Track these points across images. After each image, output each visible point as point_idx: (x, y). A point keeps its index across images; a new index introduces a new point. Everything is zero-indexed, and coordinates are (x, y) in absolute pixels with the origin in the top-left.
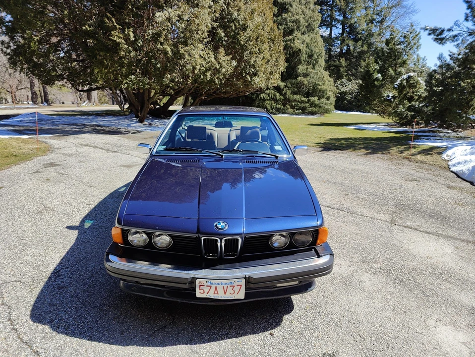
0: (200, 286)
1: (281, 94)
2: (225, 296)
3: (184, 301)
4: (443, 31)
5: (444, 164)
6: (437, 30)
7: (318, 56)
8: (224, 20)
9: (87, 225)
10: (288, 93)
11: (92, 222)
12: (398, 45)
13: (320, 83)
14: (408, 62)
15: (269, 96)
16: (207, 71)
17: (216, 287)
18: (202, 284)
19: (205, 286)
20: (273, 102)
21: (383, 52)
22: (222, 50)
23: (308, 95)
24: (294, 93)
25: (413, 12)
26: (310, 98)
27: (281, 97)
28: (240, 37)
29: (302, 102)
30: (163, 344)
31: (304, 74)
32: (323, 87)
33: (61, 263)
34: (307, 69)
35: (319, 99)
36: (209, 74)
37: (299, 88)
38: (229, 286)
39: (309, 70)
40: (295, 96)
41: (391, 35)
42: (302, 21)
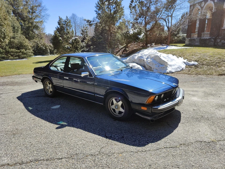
4: (91, 21)
10: (7, 48)
13: (24, 42)
23: (18, 48)
26: (21, 50)
27: (4, 50)
29: (17, 52)
32: (26, 44)
34: (14, 34)
35: (26, 51)
40: (11, 49)
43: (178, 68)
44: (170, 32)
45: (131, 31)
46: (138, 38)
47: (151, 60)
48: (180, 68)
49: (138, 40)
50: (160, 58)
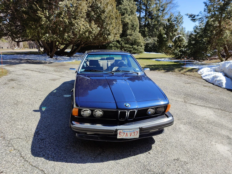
0: (120, 133)
1: (119, 44)
2: (130, 137)
3: (109, 141)
4: (195, 16)
5: (199, 76)
6: (192, 15)
7: (136, 26)
8: (94, 7)
9: (44, 109)
10: (123, 43)
11: (45, 107)
12: (173, 22)
13: (138, 39)
14: (178, 30)
15: (114, 45)
16: (86, 32)
17: (127, 133)
18: (121, 132)
19: (122, 133)
20: (116, 48)
21: (167, 25)
22: (93, 22)
23: (132, 44)
24: (125, 44)
25: (177, 6)
26: (133, 46)
27: (120, 45)
28: (102, 16)
29: (130, 48)
30: (102, 161)
31: (130, 34)
32: (139, 41)
33: (37, 128)
34: (131, 32)
35: (137, 47)
36: (87, 34)
37: (128, 41)
38: (132, 132)
39: (132, 32)
40: (126, 45)
41: (170, 17)
42: (129, 9)
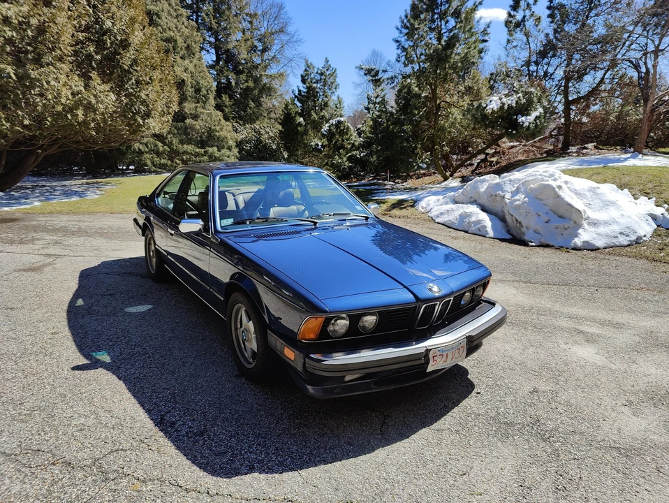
0: (433, 357)
1: (164, 144)
2: (452, 362)
4: (378, 72)
5: (425, 216)
6: (372, 70)
7: (207, 91)
8: (95, 32)
10: (175, 141)
11: (104, 352)
12: (315, 83)
13: (218, 128)
15: (148, 147)
16: (76, 106)
18: (435, 355)
19: (438, 356)
20: (155, 156)
21: (300, 91)
22: (94, 75)
23: (202, 144)
24: (182, 142)
26: (207, 148)
27: (166, 148)
28: (122, 58)
29: (197, 155)
31: (191, 114)
32: (221, 133)
34: (196, 107)
35: (219, 151)
36: (80, 113)
37: (187, 134)
39: (198, 109)
40: (185, 146)
41: (306, 70)
43: (621, 233)
44: (649, 105)
45: (492, 102)
46: (516, 125)
47: (526, 199)
48: (628, 236)
49: (514, 132)
50: (556, 193)
